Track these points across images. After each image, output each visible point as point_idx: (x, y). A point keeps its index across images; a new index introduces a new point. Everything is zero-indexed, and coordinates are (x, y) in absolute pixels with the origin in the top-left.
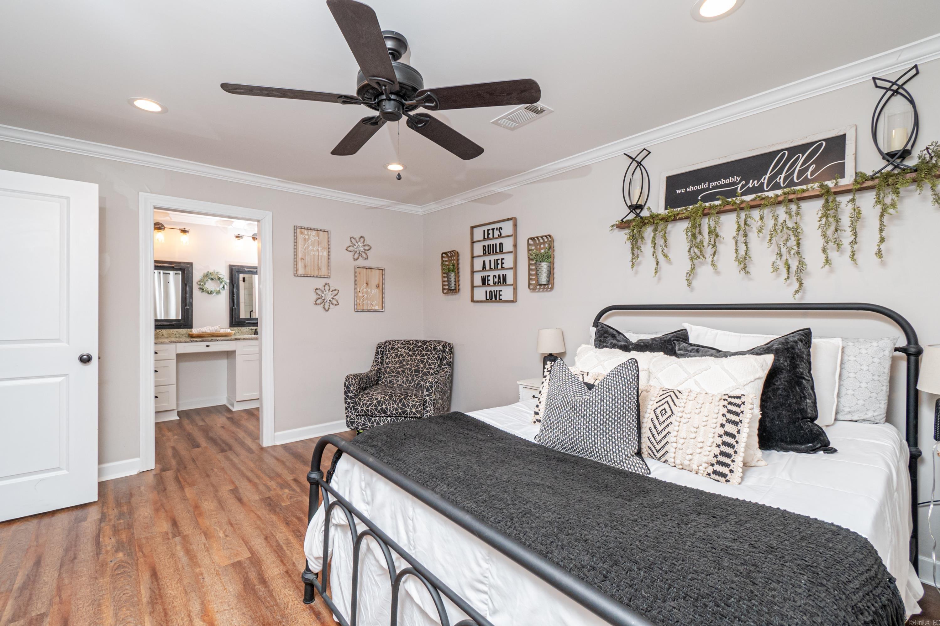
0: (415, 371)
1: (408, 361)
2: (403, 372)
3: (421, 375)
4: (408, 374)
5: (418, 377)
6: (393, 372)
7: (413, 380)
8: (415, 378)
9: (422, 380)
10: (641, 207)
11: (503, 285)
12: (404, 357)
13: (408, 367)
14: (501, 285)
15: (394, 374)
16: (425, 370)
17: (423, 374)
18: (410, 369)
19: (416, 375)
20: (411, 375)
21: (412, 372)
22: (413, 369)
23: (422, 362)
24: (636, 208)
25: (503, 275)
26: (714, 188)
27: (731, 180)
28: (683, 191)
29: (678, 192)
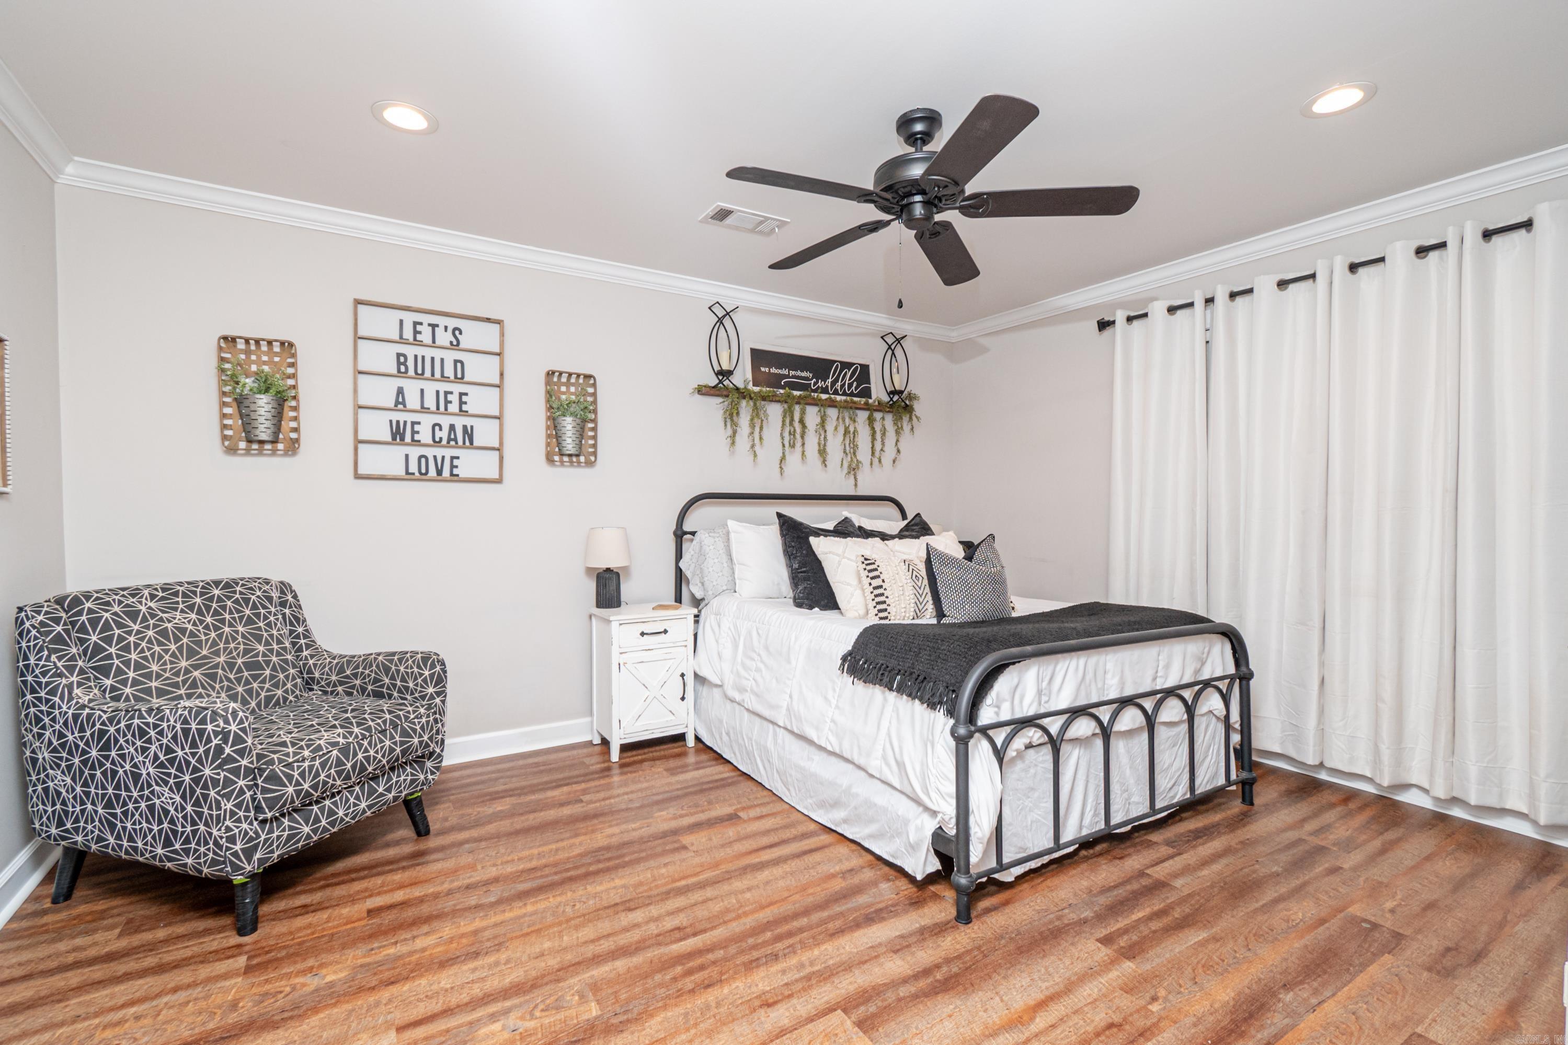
0: (249, 666)
1: (215, 644)
2: (213, 677)
3: (268, 672)
4: (229, 680)
5: (264, 681)
6: (176, 685)
7: (249, 692)
8: (255, 685)
9: (276, 685)
10: (730, 373)
11: (464, 446)
12: (192, 635)
13: (222, 659)
14: (457, 446)
15: (182, 692)
16: (274, 659)
17: (274, 669)
18: (231, 665)
19: (255, 677)
20: (239, 680)
21: (240, 670)
22: (240, 661)
23: (259, 639)
24: (724, 374)
25: (465, 427)
26: (794, 377)
27: (804, 374)
28: (767, 370)
29: (763, 369)
